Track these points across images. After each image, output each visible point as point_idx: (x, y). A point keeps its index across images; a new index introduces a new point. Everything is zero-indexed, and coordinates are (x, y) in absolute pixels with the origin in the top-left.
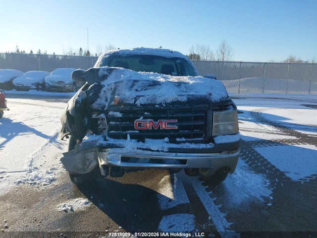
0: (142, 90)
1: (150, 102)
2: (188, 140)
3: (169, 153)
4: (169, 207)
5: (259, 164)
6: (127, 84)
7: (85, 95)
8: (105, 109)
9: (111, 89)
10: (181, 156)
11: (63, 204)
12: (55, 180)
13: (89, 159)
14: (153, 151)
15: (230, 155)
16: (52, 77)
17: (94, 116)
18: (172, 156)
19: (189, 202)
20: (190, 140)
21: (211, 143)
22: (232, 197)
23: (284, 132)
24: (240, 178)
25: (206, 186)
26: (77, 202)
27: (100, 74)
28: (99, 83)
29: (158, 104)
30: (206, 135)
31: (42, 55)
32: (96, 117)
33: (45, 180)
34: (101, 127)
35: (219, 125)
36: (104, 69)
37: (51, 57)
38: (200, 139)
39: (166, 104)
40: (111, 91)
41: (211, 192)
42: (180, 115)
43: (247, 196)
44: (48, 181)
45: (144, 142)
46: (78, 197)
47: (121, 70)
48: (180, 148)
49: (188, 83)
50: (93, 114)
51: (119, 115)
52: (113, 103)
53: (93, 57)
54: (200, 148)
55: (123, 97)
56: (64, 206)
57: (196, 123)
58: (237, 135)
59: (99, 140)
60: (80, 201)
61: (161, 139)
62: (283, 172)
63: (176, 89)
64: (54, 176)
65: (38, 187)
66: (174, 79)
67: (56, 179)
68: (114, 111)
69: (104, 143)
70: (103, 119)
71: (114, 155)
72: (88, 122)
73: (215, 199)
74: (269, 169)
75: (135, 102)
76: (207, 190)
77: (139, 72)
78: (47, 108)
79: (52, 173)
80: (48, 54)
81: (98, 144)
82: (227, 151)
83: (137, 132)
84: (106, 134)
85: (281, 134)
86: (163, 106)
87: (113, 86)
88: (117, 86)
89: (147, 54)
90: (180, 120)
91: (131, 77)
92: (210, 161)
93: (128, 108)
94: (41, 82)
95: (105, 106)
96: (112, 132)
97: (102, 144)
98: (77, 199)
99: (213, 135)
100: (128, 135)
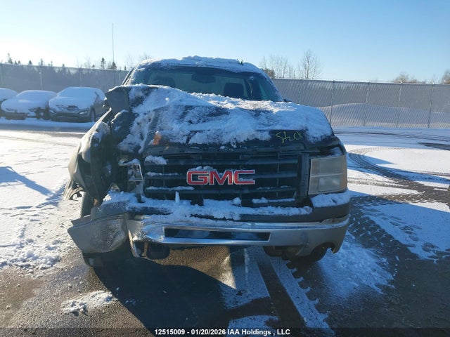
0: (198, 122)
1: (211, 141)
2: (271, 201)
3: (242, 223)
4: (239, 304)
5: (370, 233)
6: (174, 113)
7: (108, 128)
8: (140, 151)
9: (150, 120)
10: (261, 227)
11: (71, 301)
12: (59, 261)
13: (112, 231)
14: (216, 219)
15: (335, 225)
16: (59, 99)
17: (122, 162)
18: (247, 227)
19: (268, 295)
20: (275, 201)
21: (307, 207)
22: (333, 287)
23: (400, 183)
24: (343, 256)
25: (293, 268)
26: (93, 296)
27: (132, 95)
28: (131, 110)
29: (225, 145)
30: (298, 193)
31: (46, 67)
32: (126, 164)
33: (43, 260)
34: (133, 179)
35: (319, 178)
36: (138, 89)
37: (59, 71)
38: (290, 200)
39: (237, 144)
40: (149, 123)
41: (302, 278)
42: (259, 162)
43: (357, 285)
44: (49, 262)
45: (201, 204)
46: (96, 289)
47: (164, 90)
48: (258, 215)
49: (271, 112)
50: (120, 159)
51: (161, 161)
52: (152, 142)
53: (120, 71)
54: (291, 215)
55: (169, 132)
56: (73, 305)
57: (284, 175)
58: (345, 193)
59: (129, 201)
60: (98, 296)
61: (228, 200)
62: (405, 246)
63: (253, 120)
64: (58, 254)
65: (32, 272)
66: (248, 105)
67: (61, 259)
68: (154, 156)
69: (139, 206)
70: (135, 167)
71: (153, 226)
72: (112, 170)
73: (309, 289)
74: (383, 240)
75: (188, 140)
76: (295, 275)
77: (192, 94)
78: (51, 146)
79: (56, 248)
80: (53, 66)
81: (127, 209)
82: (332, 219)
83: (191, 188)
84: (141, 192)
85: (395, 187)
86: (233, 148)
87: (152, 115)
88: (159, 115)
89: (204, 66)
90: (260, 169)
91: (180, 100)
92: (304, 234)
93: (176, 150)
94: (43, 107)
95: (139, 147)
96: (151, 188)
97: (134, 209)
98: (94, 293)
99: (309, 194)
100: (177, 195)
